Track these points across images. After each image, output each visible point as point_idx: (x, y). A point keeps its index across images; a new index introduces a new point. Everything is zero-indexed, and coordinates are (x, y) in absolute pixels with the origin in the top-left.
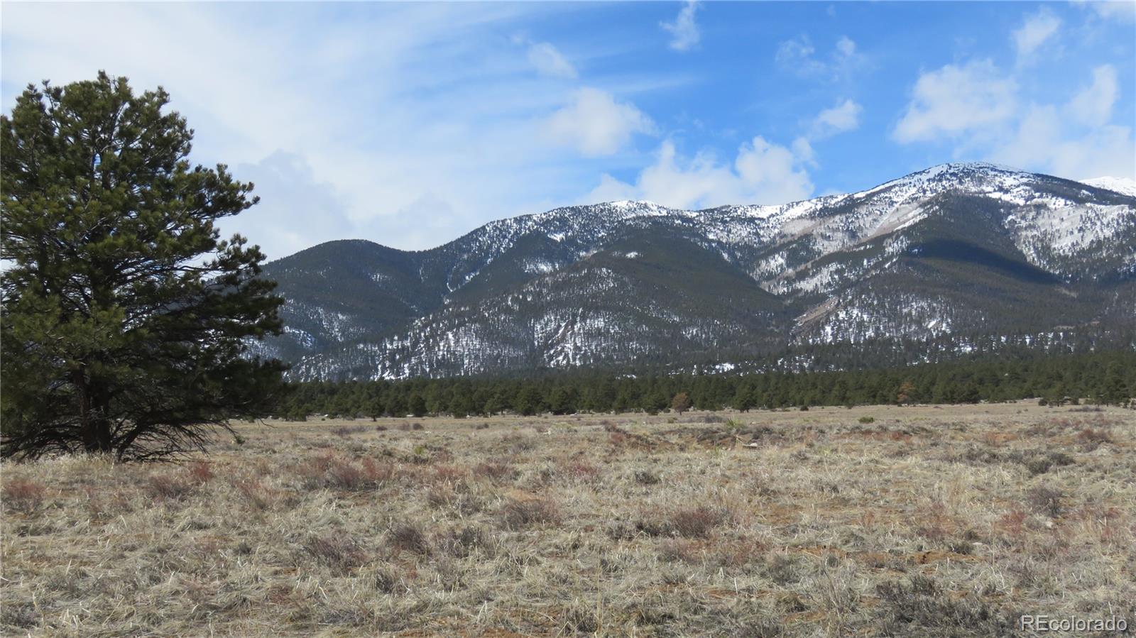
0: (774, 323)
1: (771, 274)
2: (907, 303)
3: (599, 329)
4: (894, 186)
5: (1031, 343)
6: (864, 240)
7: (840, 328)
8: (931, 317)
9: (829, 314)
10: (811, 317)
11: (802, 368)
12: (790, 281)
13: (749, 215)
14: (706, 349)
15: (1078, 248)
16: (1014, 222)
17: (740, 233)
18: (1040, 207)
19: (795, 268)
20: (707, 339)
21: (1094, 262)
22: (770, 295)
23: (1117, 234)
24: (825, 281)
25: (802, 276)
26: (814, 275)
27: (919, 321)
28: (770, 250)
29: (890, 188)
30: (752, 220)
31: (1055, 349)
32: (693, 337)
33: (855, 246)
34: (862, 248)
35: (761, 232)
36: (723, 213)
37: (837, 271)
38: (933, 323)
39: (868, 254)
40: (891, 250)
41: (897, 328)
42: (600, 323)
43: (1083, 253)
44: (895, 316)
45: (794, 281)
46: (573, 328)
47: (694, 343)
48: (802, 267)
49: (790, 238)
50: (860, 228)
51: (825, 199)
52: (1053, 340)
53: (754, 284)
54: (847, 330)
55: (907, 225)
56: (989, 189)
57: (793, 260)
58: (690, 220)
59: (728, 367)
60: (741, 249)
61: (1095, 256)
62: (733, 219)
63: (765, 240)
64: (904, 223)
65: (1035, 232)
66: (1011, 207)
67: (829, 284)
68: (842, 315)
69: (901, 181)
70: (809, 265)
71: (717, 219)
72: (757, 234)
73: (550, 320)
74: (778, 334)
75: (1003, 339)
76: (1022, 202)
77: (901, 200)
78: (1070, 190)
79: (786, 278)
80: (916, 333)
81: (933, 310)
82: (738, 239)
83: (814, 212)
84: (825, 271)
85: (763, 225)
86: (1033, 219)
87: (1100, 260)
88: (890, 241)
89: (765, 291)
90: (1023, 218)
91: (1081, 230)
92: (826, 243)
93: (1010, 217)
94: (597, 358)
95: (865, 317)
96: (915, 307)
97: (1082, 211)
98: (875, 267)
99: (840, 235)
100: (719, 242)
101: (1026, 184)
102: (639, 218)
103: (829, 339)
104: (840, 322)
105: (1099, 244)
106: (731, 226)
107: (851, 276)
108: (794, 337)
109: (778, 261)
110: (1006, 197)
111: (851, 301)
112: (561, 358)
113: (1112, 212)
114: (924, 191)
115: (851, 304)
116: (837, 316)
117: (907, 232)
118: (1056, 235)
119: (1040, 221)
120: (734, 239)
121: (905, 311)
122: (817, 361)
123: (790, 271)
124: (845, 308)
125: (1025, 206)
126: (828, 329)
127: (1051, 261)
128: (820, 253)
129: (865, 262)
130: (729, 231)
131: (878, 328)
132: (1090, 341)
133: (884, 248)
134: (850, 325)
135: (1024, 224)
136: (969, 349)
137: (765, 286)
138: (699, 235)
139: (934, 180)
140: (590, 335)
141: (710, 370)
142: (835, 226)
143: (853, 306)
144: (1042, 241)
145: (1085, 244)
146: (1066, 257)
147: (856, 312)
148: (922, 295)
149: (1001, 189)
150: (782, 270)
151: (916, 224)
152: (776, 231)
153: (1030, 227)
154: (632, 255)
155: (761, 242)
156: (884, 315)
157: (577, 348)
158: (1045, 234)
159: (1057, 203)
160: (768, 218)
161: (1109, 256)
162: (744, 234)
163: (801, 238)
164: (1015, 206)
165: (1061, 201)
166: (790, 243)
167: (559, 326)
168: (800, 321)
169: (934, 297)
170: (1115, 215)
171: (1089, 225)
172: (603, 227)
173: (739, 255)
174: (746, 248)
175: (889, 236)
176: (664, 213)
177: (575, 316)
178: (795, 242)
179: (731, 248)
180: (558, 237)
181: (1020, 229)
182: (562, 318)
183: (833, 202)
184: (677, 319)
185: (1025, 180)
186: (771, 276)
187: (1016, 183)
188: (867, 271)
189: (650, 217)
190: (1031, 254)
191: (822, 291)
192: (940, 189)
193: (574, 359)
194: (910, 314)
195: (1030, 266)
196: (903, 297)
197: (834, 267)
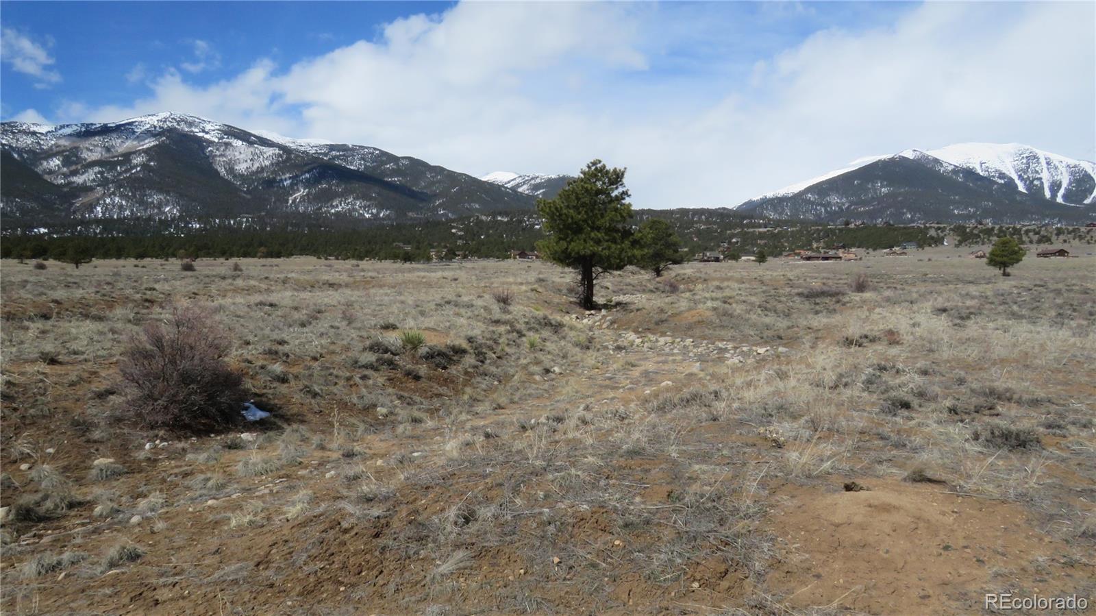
0: (58, 202)
1: (50, 170)
2: (151, 196)
4: (135, 122)
5: (234, 224)
6: (116, 154)
7: (107, 208)
8: (167, 205)
9: (98, 199)
10: (85, 200)
11: (96, 234)
12: (66, 176)
13: (32, 129)
14: (11, 217)
15: (250, 170)
16: (211, 151)
17: (29, 140)
18: (227, 145)
19: (68, 168)
20: (11, 211)
21: (260, 179)
22: (52, 184)
23: (272, 164)
24: (91, 178)
25: (75, 173)
26: (83, 173)
27: (160, 206)
28: (49, 154)
29: (133, 122)
30: (34, 133)
31: (248, 228)
33: (110, 157)
34: (116, 159)
35: (42, 142)
36: (13, 126)
37: (100, 172)
38: (167, 209)
39: (121, 163)
40: (135, 162)
41: (145, 210)
43: (253, 173)
44: (142, 202)
45: (69, 176)
48: (73, 168)
49: (63, 148)
50: (113, 146)
51: (88, 125)
52: (246, 222)
53: (38, 177)
54: (112, 210)
55: (145, 147)
56: (197, 130)
57: (67, 162)
59: (43, 230)
60: (26, 152)
61: (260, 176)
62: (19, 131)
63: (45, 148)
64: (143, 145)
65: (225, 159)
66: (210, 143)
67: (94, 180)
68: (108, 200)
69: (139, 119)
70: (79, 167)
71: (7, 131)
72: (38, 143)
74: (63, 211)
75: (217, 221)
76: (216, 140)
77: (139, 131)
78: (245, 136)
79: (63, 174)
80: (157, 214)
81: (168, 201)
82: (25, 145)
83: (81, 131)
84: (91, 171)
85: (43, 137)
86: (224, 151)
87: (263, 178)
88: (135, 156)
89: (47, 181)
90: (217, 149)
91: (251, 160)
92: (90, 153)
93: (210, 149)
95: (124, 202)
96: (156, 198)
97: (252, 149)
98: (126, 171)
99: (99, 149)
100: (11, 147)
101: (219, 130)
103: (100, 215)
104: (107, 205)
105: (262, 169)
106: (19, 136)
107: (109, 176)
108: (74, 212)
109: (55, 163)
110: (207, 136)
111: (114, 192)
113: (270, 151)
114: (155, 127)
116: (105, 201)
117: (146, 151)
118: (238, 161)
119: (228, 153)
120: (21, 145)
121: (150, 200)
122: (105, 229)
123: (65, 169)
124: (110, 196)
125: (219, 142)
126: (99, 209)
127: (235, 176)
128: (85, 159)
129: (119, 168)
130: (18, 140)
131: (132, 210)
132: (266, 224)
133: (131, 160)
134: (114, 206)
135: (218, 153)
136: (198, 226)
137: (47, 177)
139: (161, 121)
141: (30, 232)
142: (96, 143)
143: (115, 195)
144: (229, 164)
145: (254, 168)
146: (243, 175)
147: (117, 199)
148: (160, 191)
149: (203, 131)
150: (59, 168)
151: (152, 147)
152: (53, 142)
153: (221, 155)
155: (41, 149)
156: (137, 202)
158: (230, 160)
159: (238, 143)
160: (47, 133)
161: (268, 176)
162: (29, 142)
163: (71, 149)
164: (212, 142)
165: (240, 143)
166: (64, 151)
168: (78, 202)
169: (168, 193)
170: (271, 153)
171: (256, 157)
173: (26, 156)
174: (31, 152)
175: (134, 153)
178: (68, 151)
179: (20, 151)
181: (216, 156)
183: (93, 127)
185: (218, 127)
186: (51, 172)
187: (213, 128)
188: (120, 174)
190: (222, 171)
191: (88, 184)
192: (165, 127)
194: (153, 202)
195: (222, 178)
196: (148, 192)
197: (97, 169)
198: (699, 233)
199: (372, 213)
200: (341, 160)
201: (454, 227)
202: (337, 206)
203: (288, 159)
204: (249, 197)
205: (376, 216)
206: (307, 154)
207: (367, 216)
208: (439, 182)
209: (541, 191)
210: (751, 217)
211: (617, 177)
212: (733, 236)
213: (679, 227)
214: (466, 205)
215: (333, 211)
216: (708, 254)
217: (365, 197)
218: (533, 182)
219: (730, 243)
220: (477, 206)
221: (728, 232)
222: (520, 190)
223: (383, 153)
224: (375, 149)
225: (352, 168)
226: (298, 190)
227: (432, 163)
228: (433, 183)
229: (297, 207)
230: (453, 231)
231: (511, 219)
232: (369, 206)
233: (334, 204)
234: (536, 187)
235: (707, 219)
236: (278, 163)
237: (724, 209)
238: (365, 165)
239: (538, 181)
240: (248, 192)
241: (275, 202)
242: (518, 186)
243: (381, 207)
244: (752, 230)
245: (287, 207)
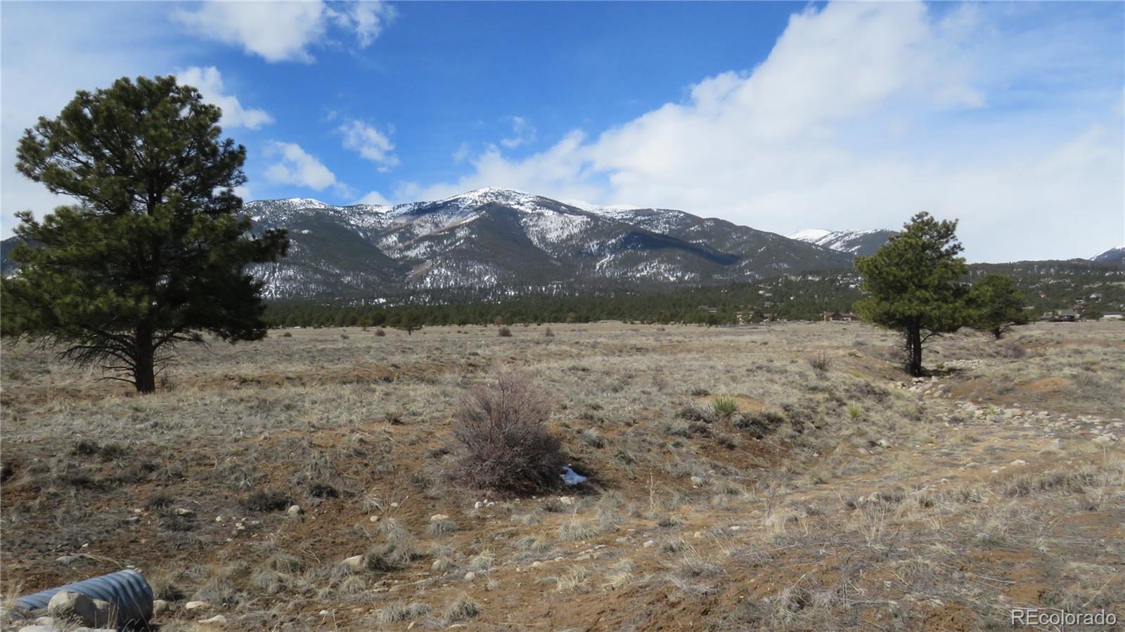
0: (394, 275)
1: (389, 246)
2: (472, 266)
3: (290, 276)
4: (460, 198)
5: (546, 290)
6: (442, 229)
7: (435, 279)
8: (486, 274)
9: (427, 271)
10: (417, 272)
11: (425, 303)
12: (401, 251)
13: (374, 210)
14: (356, 289)
15: (560, 238)
16: (526, 222)
17: (370, 221)
18: (540, 215)
19: (403, 244)
20: (357, 284)
21: (569, 246)
22: (390, 259)
23: (581, 232)
24: (422, 252)
25: (408, 248)
26: (416, 248)
27: (480, 275)
28: (388, 232)
29: (457, 199)
30: (376, 214)
31: (558, 294)
32: (348, 282)
33: (438, 232)
34: (443, 233)
35: (382, 221)
36: (359, 209)
37: (429, 246)
38: (486, 278)
39: (446, 237)
40: (459, 235)
41: (467, 280)
42: (291, 273)
43: (563, 241)
44: (464, 273)
45: (404, 251)
46: (274, 275)
47: (349, 286)
48: (407, 243)
49: (399, 225)
50: (440, 222)
51: (420, 203)
52: (556, 289)
53: (379, 253)
54: (439, 280)
55: (467, 221)
56: (512, 203)
57: (402, 238)
58: (339, 212)
59: (382, 300)
60: (370, 231)
61: (569, 243)
62: (365, 212)
63: (384, 226)
65: (537, 229)
66: (525, 214)
67: (424, 254)
68: (436, 272)
69: (463, 196)
70: (412, 242)
71: (355, 212)
72: (379, 222)
73: (258, 270)
74: (399, 282)
75: (530, 288)
76: (530, 211)
77: (463, 206)
78: (555, 206)
79: (400, 249)
80: (478, 283)
81: (487, 270)
82: (369, 224)
84: (422, 245)
85: (383, 217)
86: (536, 221)
87: (573, 246)
88: (459, 230)
89: (386, 256)
90: (531, 220)
91: (562, 228)
92: (421, 229)
93: (524, 220)
94: (290, 294)
95: (449, 273)
96: (477, 268)
97: (562, 218)
98: (451, 245)
99: (429, 225)
100: (358, 227)
101: (532, 201)
102: (307, 209)
103: (429, 285)
104: (435, 276)
105: (571, 237)
106: (364, 216)
107: (437, 249)
108: (408, 284)
109: (393, 239)
110: (522, 208)
111: (441, 264)
112: (267, 293)
113: (578, 220)
114: (477, 202)
115: (441, 265)
116: (433, 272)
117: (469, 225)
118: (549, 231)
119: (540, 223)
120: (366, 224)
121: (471, 270)
122: (433, 298)
123: (401, 245)
124: (437, 268)
125: (532, 213)
126: (428, 279)
127: (546, 245)
128: (417, 235)
129: (445, 241)
130: (363, 220)
131: (456, 280)
132: (575, 290)
133: (455, 234)
134: (440, 277)
135: (531, 223)
136: (513, 293)
137: (386, 252)
138: (345, 221)
139: (482, 196)
140: (286, 279)
141: (372, 302)
142: (426, 219)
143: (442, 267)
144: (541, 233)
145: (564, 237)
146: (554, 243)
147: (443, 270)
148: (481, 261)
149: (519, 203)
150: (396, 244)
151: (473, 221)
152: (391, 221)
153: (533, 226)
154: (305, 232)
155: (382, 227)
156: (460, 272)
157: (276, 287)
158: (543, 229)
159: (549, 213)
160: (386, 213)
161: (577, 244)
162: (372, 222)
163: (406, 226)
165: (551, 212)
166: (400, 228)
167: (265, 274)
168: (411, 274)
169: (487, 263)
170: (579, 221)
171: (566, 226)
172: (285, 214)
173: (369, 234)
174: (374, 230)
175: (459, 227)
176: (323, 207)
177: (274, 268)
178: (403, 228)
179: (365, 230)
180: (256, 219)
181: (529, 226)
182: (266, 269)
183: (424, 205)
184: (338, 271)
185: (531, 199)
186: (389, 248)
187: (527, 200)
188: (446, 247)
189: (314, 209)
190: (535, 241)
191: (420, 257)
192: (485, 202)
193: (276, 294)
194: (474, 272)
195: (535, 247)
196: (469, 263)
197: (427, 243)
198: (1047, 289)
199: (677, 276)
200: (647, 224)
201: (761, 289)
202: (643, 270)
203: (596, 225)
204: (559, 264)
205: (680, 280)
206: (613, 219)
207: (672, 279)
208: (746, 242)
209: (856, 248)
210: (1115, 269)
211: (948, 230)
212: (1092, 291)
213: (1022, 282)
214: (774, 265)
215: (638, 275)
216: (1060, 312)
217: (670, 260)
218: (847, 238)
219: (1088, 299)
220: (786, 266)
221: (1085, 286)
222: (832, 247)
223: (688, 216)
224: (680, 212)
225: (657, 232)
226: (605, 256)
227: (738, 223)
228: (739, 244)
229: (604, 273)
230: (761, 292)
231: (823, 279)
232: (674, 270)
233: (640, 268)
234: (850, 244)
235: (1057, 272)
236: (586, 231)
237: (1079, 260)
238: (670, 229)
239: (853, 237)
240: (558, 259)
241: (583, 269)
242: (830, 243)
243: (686, 270)
244: (1116, 284)
245: (594, 273)
